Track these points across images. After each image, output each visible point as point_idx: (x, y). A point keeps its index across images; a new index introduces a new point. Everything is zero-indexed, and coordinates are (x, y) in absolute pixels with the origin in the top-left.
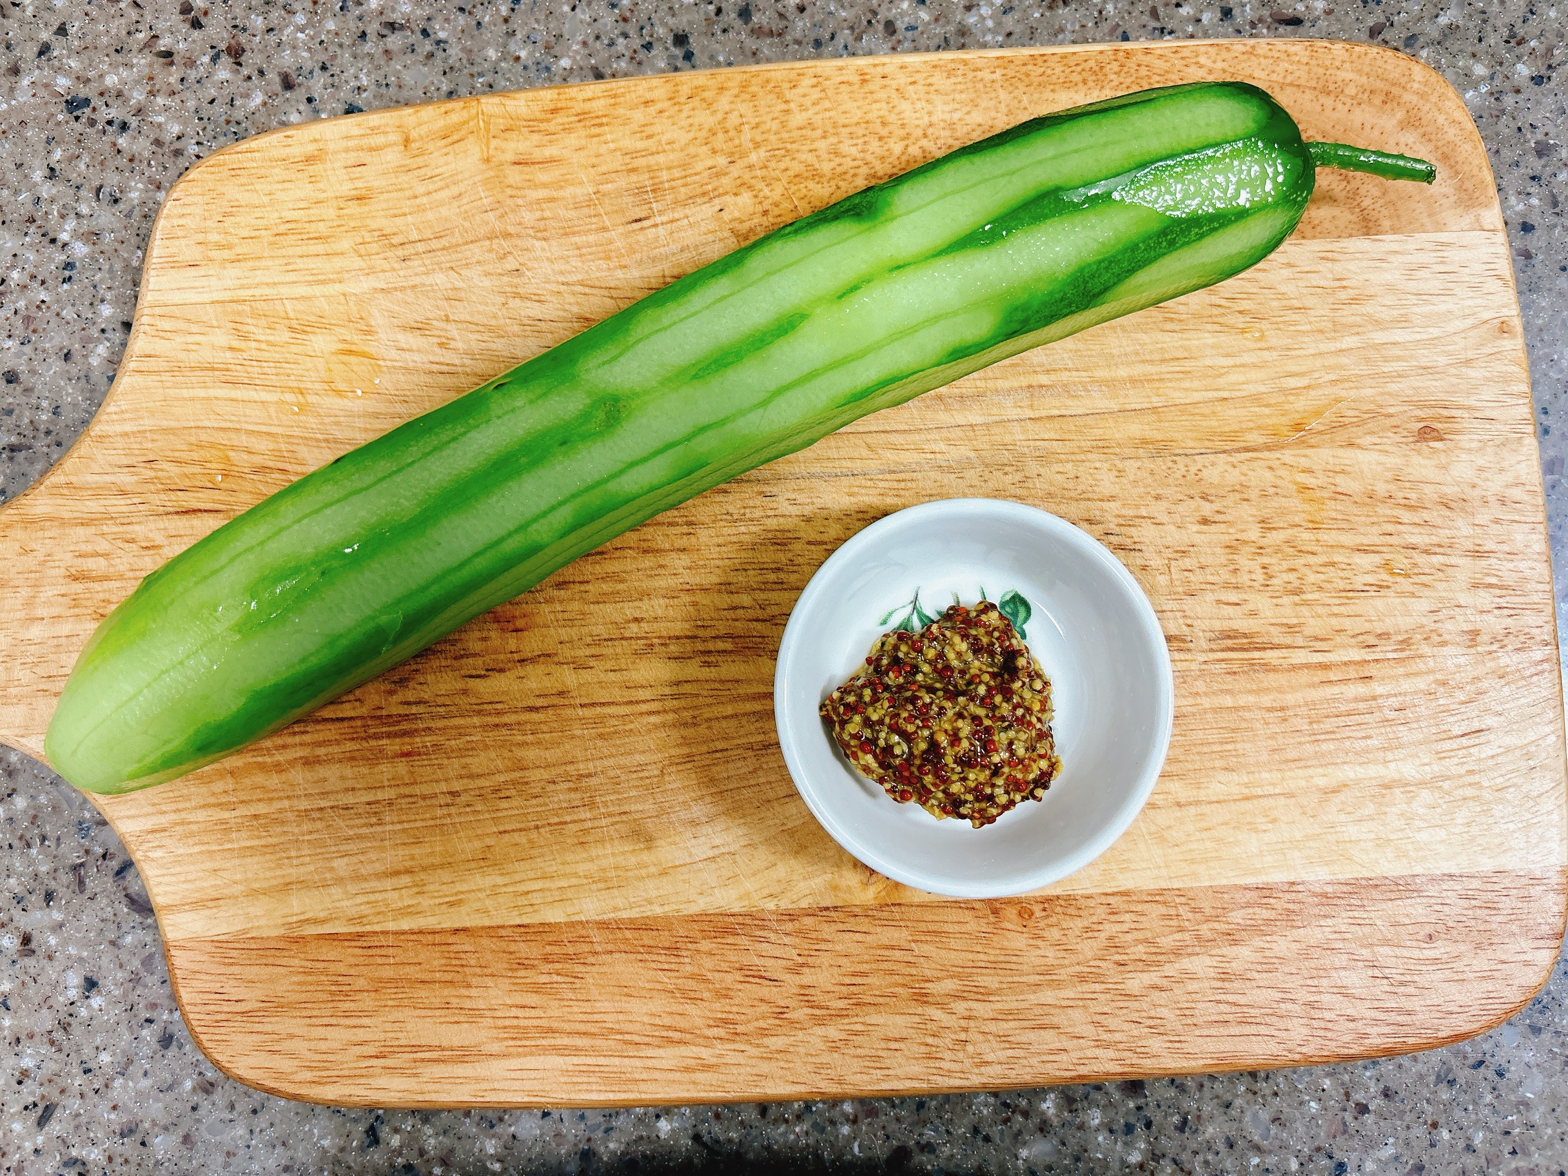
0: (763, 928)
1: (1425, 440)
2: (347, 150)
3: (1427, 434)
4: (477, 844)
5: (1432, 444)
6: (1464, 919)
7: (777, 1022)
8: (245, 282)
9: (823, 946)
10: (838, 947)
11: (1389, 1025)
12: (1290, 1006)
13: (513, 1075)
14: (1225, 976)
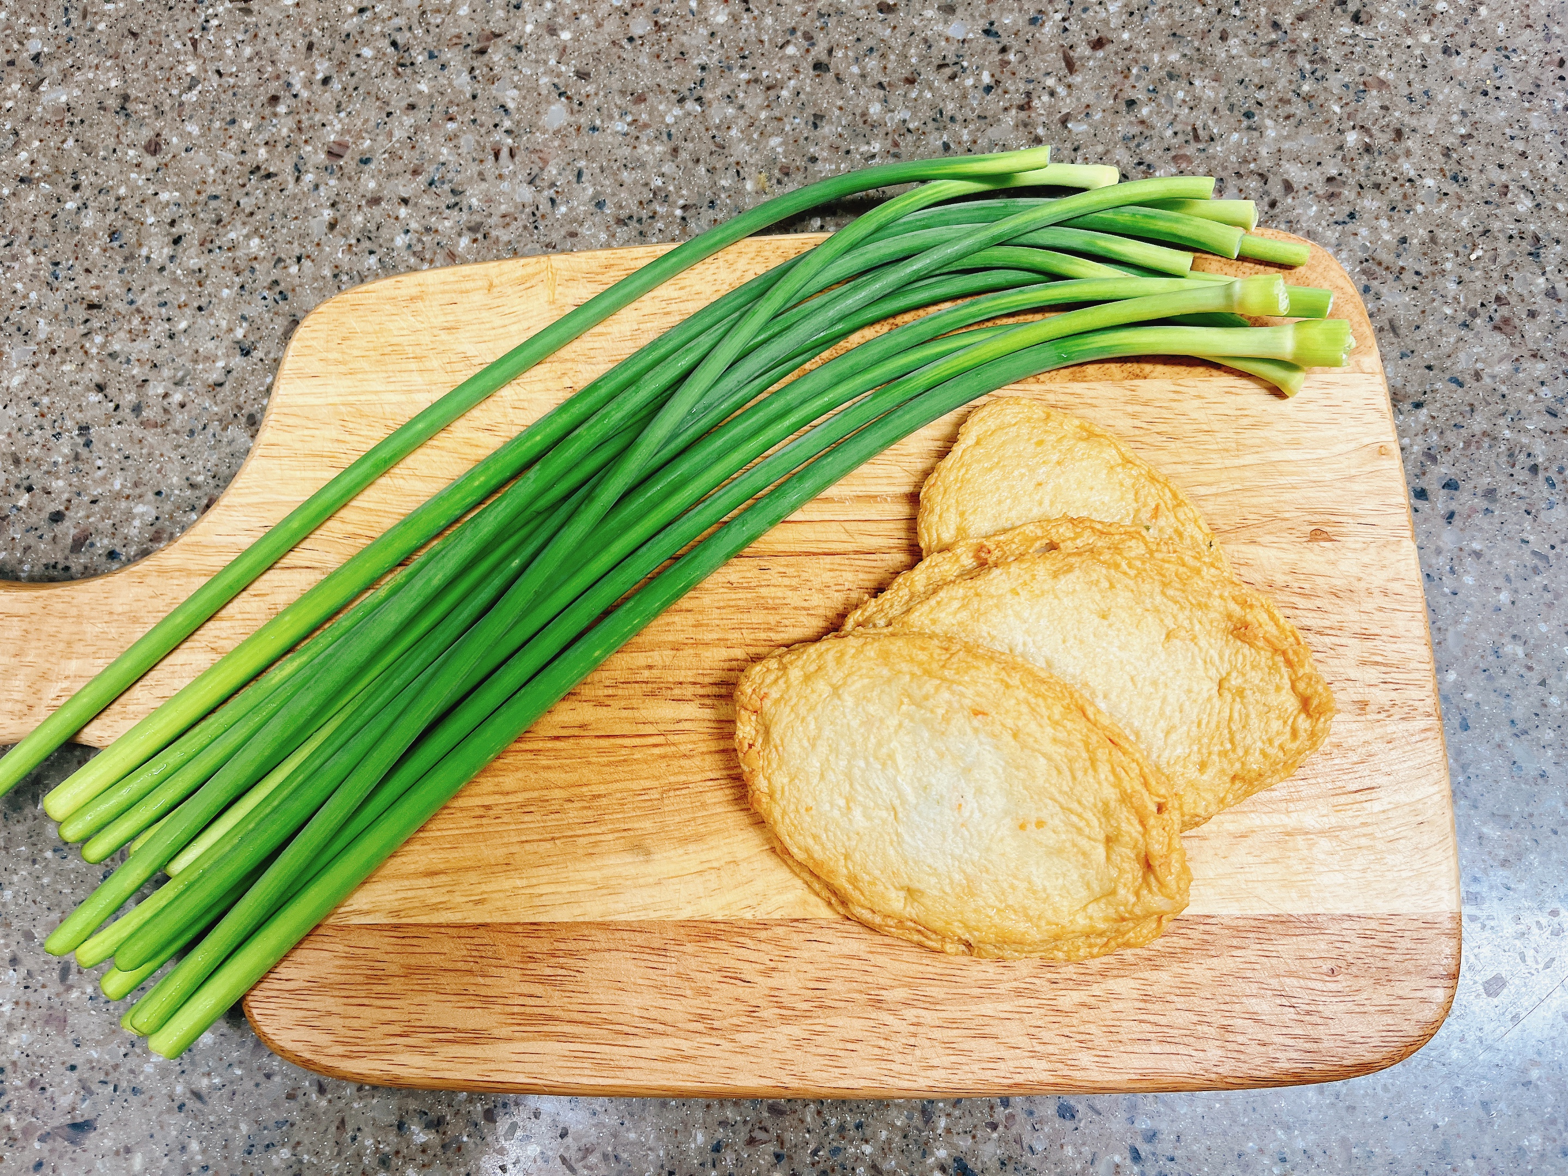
0: (743, 935)
1: (1317, 540)
2: (443, 292)
3: (1317, 535)
4: (501, 852)
5: (1322, 544)
6: (1363, 956)
7: (750, 1020)
8: (354, 390)
9: (792, 953)
10: (806, 955)
11: (1297, 1050)
12: (1205, 1028)
13: (516, 1057)
14: (1146, 998)
